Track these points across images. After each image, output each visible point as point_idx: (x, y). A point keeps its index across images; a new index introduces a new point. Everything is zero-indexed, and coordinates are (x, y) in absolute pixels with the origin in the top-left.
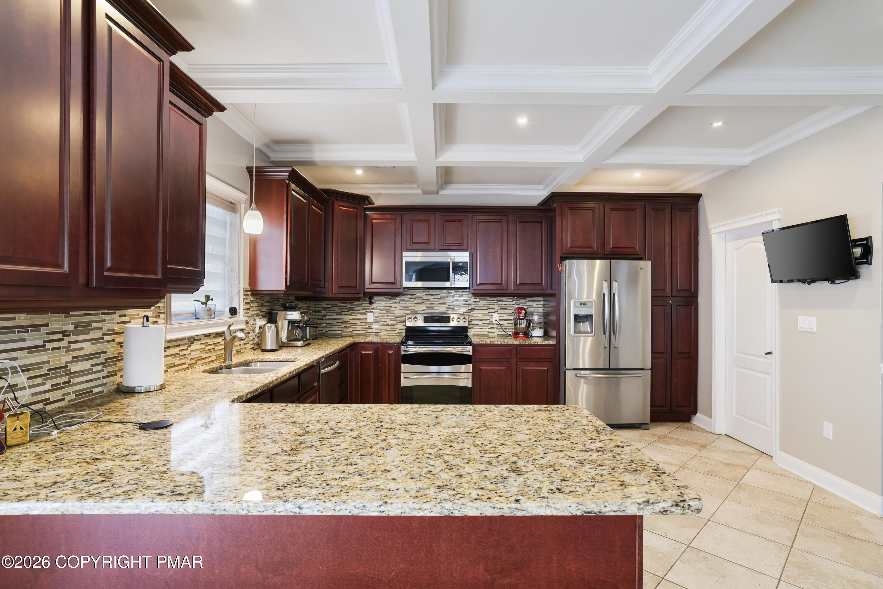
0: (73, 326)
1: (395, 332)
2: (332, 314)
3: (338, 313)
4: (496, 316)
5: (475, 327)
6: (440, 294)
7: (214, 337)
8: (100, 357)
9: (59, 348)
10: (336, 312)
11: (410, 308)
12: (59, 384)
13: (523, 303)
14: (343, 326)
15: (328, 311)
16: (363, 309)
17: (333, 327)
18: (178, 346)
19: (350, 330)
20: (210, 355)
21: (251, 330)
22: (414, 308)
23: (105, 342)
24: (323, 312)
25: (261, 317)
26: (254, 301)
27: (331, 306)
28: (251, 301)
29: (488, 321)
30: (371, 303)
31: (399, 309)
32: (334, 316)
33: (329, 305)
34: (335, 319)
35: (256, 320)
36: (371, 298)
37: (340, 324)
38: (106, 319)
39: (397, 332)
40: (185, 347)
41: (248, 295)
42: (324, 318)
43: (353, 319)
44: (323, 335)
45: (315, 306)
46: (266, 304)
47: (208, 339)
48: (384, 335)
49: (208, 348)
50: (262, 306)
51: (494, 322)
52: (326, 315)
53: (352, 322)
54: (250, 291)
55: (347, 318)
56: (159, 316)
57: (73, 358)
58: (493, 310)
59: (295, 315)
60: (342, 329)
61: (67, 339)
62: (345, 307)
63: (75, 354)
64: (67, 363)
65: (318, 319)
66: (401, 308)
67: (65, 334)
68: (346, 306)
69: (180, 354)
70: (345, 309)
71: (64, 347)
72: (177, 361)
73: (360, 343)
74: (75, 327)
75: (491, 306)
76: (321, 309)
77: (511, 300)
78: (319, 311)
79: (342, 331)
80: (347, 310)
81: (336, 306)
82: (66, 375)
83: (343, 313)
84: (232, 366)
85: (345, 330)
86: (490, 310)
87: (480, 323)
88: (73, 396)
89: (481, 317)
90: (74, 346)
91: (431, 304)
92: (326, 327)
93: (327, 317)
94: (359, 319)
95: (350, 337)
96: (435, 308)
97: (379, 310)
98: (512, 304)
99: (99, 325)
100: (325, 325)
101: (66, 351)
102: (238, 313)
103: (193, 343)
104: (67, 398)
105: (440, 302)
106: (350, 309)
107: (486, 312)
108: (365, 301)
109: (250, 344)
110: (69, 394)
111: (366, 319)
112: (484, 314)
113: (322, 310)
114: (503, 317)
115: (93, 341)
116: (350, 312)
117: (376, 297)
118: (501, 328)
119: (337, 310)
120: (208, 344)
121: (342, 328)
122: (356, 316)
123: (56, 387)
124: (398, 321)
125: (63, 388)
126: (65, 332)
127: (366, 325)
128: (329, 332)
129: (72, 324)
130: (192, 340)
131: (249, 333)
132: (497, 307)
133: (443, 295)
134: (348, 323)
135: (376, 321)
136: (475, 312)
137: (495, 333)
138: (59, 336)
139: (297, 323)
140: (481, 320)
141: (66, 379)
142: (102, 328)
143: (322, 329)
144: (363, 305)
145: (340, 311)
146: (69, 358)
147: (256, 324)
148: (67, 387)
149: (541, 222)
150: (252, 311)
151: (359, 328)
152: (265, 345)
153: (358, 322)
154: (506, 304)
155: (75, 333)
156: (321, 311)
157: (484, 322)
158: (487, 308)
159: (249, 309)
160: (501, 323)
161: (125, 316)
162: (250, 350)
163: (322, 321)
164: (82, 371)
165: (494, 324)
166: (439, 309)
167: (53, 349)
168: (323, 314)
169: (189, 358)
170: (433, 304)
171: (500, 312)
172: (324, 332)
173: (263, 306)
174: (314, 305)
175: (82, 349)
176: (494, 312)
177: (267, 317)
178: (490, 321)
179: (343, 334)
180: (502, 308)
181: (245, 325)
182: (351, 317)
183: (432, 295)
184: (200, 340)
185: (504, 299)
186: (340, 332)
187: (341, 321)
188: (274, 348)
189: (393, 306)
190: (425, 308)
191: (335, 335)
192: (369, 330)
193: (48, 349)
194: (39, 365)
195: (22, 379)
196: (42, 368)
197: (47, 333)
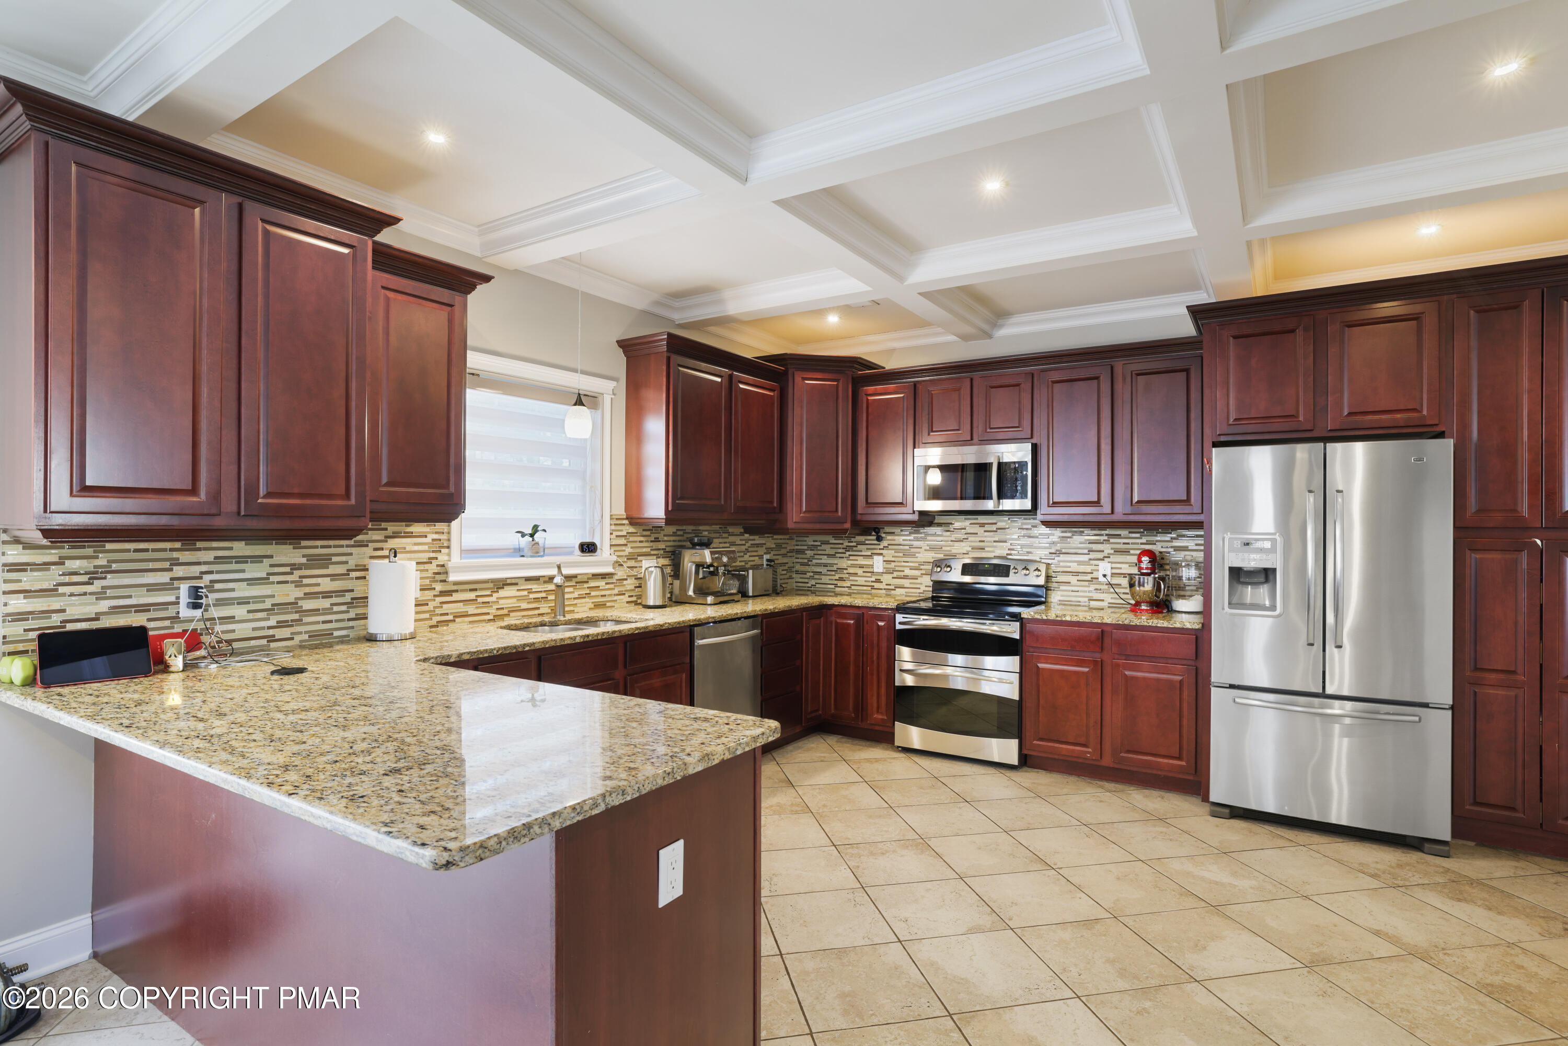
1: (918, 591)
2: (821, 557)
3: (829, 556)
4: (1105, 568)
5: (1062, 588)
6: (996, 524)
7: (545, 582)
8: (344, 596)
9: (286, 582)
10: (827, 553)
11: (944, 548)
12: (287, 621)
13: (1162, 543)
14: (837, 577)
15: (815, 552)
16: (867, 549)
17: (823, 577)
18: (476, 590)
19: (848, 584)
20: (538, 606)
21: (628, 576)
22: (948, 548)
23: (352, 579)
24: (809, 553)
25: (655, 557)
26: (636, 533)
27: (819, 544)
28: (628, 533)
29: (1088, 577)
30: (879, 539)
31: (925, 550)
32: (825, 560)
33: (817, 541)
34: (825, 565)
35: (641, 561)
36: (877, 530)
37: (833, 573)
38: (353, 552)
39: (921, 591)
40: (488, 593)
41: (624, 524)
42: (810, 563)
43: (853, 566)
44: (808, 590)
45: (799, 543)
46: (666, 538)
47: (534, 584)
48: (901, 595)
49: (532, 596)
50: (657, 540)
51: (1102, 579)
52: (813, 557)
53: (851, 570)
54: (627, 518)
55: (843, 563)
56: (440, 551)
57: (305, 594)
58: (1100, 555)
59: (707, 556)
60: (836, 582)
61: (297, 573)
62: (840, 546)
63: (307, 590)
64: (296, 599)
65: (802, 564)
66: (928, 548)
67: (294, 567)
68: (842, 544)
69: (478, 601)
70: (840, 548)
71: (292, 582)
72: (471, 609)
73: (833, 606)
74: (308, 560)
75: (1094, 547)
76: (806, 547)
77: (1138, 535)
78: (802, 552)
79: (836, 585)
80: (843, 551)
81: (827, 543)
82: (296, 612)
83: (838, 555)
84: (560, 623)
85: (840, 583)
86: (1093, 555)
87: (1073, 579)
88: (306, 637)
89: (1074, 567)
90: (306, 581)
91: (980, 541)
92: (812, 578)
93: (815, 561)
94: (861, 567)
95: (847, 595)
96: (987, 549)
97: (893, 551)
98: (1138, 542)
99: (344, 559)
100: (812, 574)
101: (296, 586)
102: (598, 550)
103: (503, 588)
104: (298, 639)
105: (997, 539)
106: (848, 549)
107: (1086, 558)
108: (870, 535)
109: (627, 595)
110: (300, 633)
111: (872, 566)
112: (1080, 563)
113: (806, 550)
114: (1121, 568)
115: (334, 577)
116: (848, 553)
117: (887, 529)
118: (1112, 590)
119: (828, 549)
120: (533, 590)
121: (836, 580)
122: (857, 560)
123: (281, 625)
124: (923, 572)
125: (292, 626)
126: (294, 565)
127: (871, 577)
128: (817, 586)
129: (304, 556)
130: (501, 584)
131: (626, 579)
132: (1107, 549)
133: (1000, 525)
134: (845, 571)
135: (888, 572)
136: (1062, 557)
137: (1103, 600)
138: (288, 569)
139: (706, 568)
140: (1077, 573)
141: (296, 616)
142: (347, 563)
143: (806, 580)
144: (867, 542)
145: (832, 552)
146: (299, 593)
147: (641, 567)
148: (297, 625)
149: (1187, 371)
150: (632, 548)
151: (861, 580)
152: (646, 598)
153: (860, 571)
154: (1128, 544)
155: (307, 567)
156: (806, 552)
157: (1080, 578)
158: (1086, 551)
159: (626, 545)
160: (1115, 581)
162: (627, 605)
163: (807, 568)
164: (318, 610)
165: (1100, 583)
166: (993, 552)
167: (279, 583)
168: (808, 556)
169: (495, 607)
170: (984, 541)
171: (1113, 559)
172: (809, 585)
173: (660, 541)
174: (797, 541)
175: (318, 585)
176: (1103, 560)
177: (671, 557)
178: (1093, 576)
179: (838, 589)
180: (1117, 551)
181: (613, 568)
182: (850, 562)
183: (982, 525)
184: (516, 584)
185: (1124, 533)
186: (833, 586)
187: (835, 568)
188: (659, 603)
189: (916, 543)
190: (970, 549)
191: (828, 592)
192: (876, 585)
193: (273, 583)
194: (261, 599)
195: (240, 612)
196: (264, 602)
197: (271, 566)
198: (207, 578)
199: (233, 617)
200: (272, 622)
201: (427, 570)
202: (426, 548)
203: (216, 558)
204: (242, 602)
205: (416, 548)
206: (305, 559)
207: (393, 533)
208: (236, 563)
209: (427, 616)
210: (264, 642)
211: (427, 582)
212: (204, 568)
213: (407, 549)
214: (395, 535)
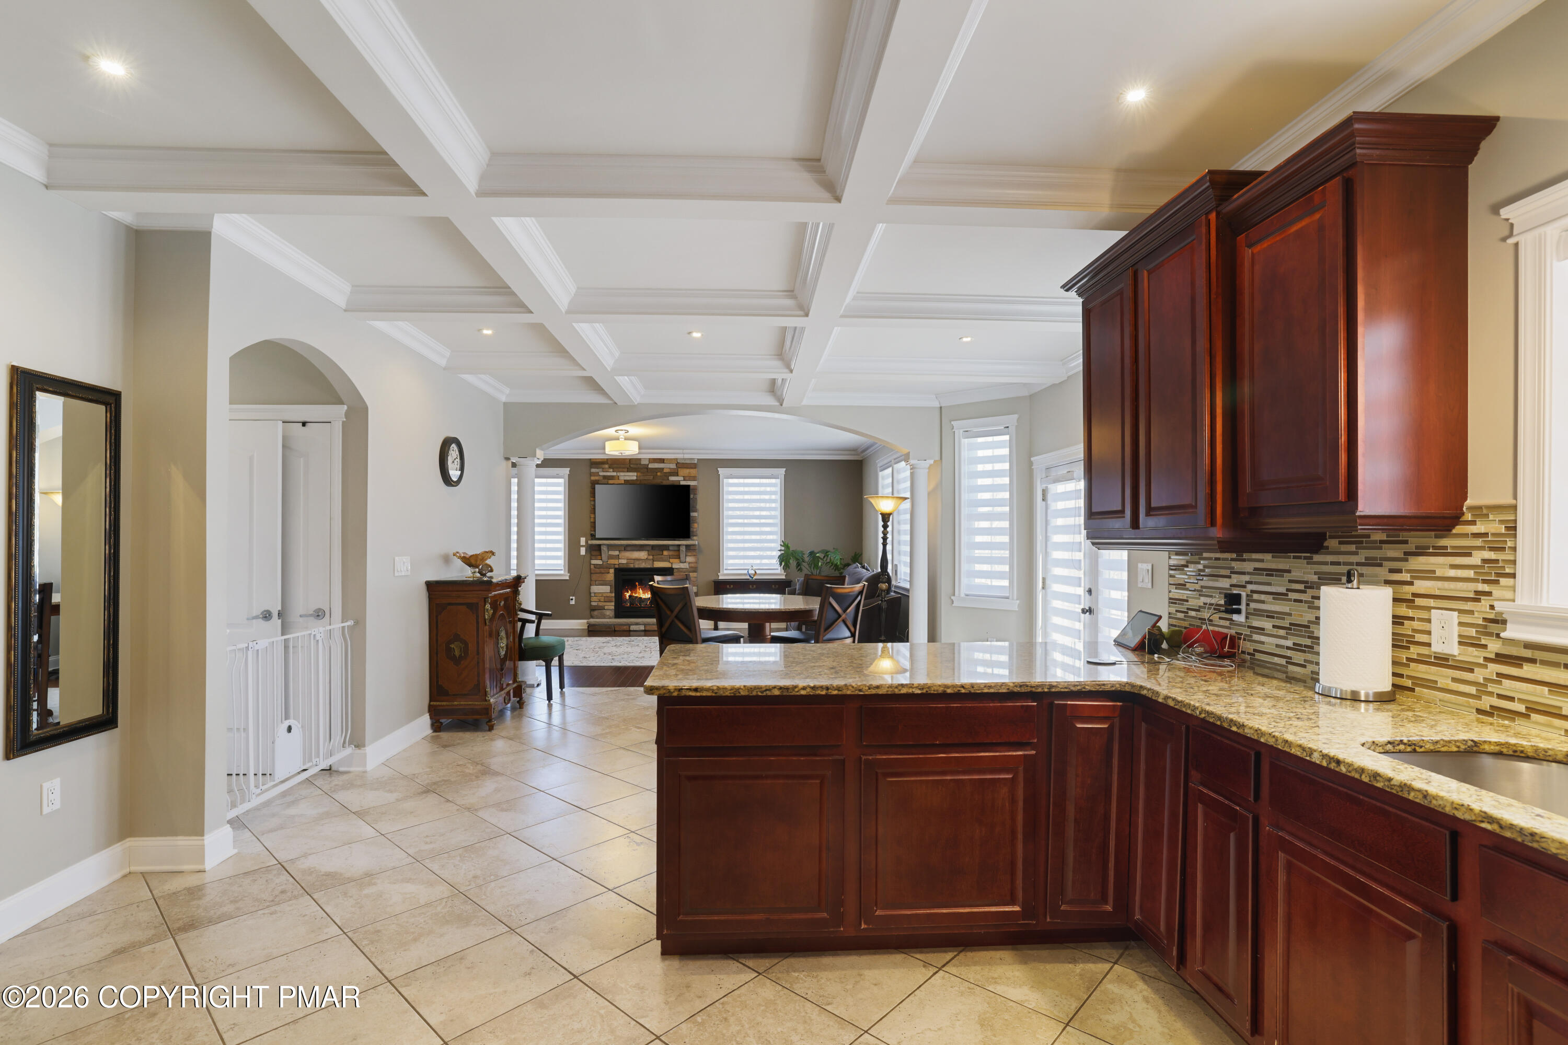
0: (1317, 576)
9: (1300, 601)
12: (1303, 646)
38: (1364, 573)
56: (1498, 582)
61: (1310, 592)
64: (1309, 622)
67: (1308, 585)
71: (1306, 602)
74: (1319, 578)
82: (1309, 637)
101: (1309, 607)
104: (1311, 669)
110: (1314, 663)
123: (1298, 648)
125: (1304, 652)
126: (1306, 582)
129: (1316, 573)
138: (1301, 587)
141: (1310, 642)
148: (1309, 652)
161: (1399, 571)
167: (1295, 601)
193: (1290, 600)
194: (1281, 615)
195: (1267, 625)
196: (1283, 619)
197: (1290, 581)
198: (1250, 587)
199: (1263, 629)
200: (1289, 643)
201: (1471, 612)
202: (1470, 574)
203: (1255, 569)
204: (1270, 615)
205: (1453, 573)
206: (1316, 576)
207: (1417, 548)
208: (1267, 575)
209: (1472, 690)
210: (1283, 661)
211: (1472, 632)
212: (1247, 578)
213: (1438, 574)
214: (1421, 552)
